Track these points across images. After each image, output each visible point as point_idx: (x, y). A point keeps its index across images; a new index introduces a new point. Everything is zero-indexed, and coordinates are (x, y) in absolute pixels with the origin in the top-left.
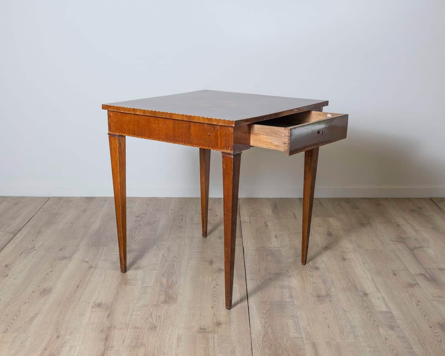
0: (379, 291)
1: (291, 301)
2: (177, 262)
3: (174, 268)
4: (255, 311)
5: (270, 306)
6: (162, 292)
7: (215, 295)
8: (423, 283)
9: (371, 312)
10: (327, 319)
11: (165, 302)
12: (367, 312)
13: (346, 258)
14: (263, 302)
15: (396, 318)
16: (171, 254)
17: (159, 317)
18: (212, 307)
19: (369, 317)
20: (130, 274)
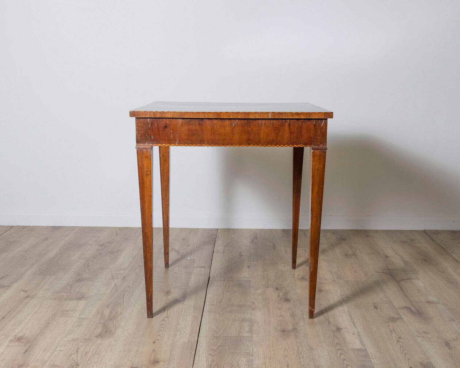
0: (354, 325)
1: (249, 335)
2: (129, 292)
3: (123, 298)
4: (204, 348)
5: (223, 342)
6: (100, 325)
7: (162, 329)
8: (407, 317)
9: (342, 350)
10: (288, 358)
11: (100, 336)
12: (338, 350)
13: (323, 289)
14: (216, 337)
15: (371, 357)
16: (125, 283)
17: (86, 353)
18: (154, 343)
19: (338, 355)
20: (71, 304)
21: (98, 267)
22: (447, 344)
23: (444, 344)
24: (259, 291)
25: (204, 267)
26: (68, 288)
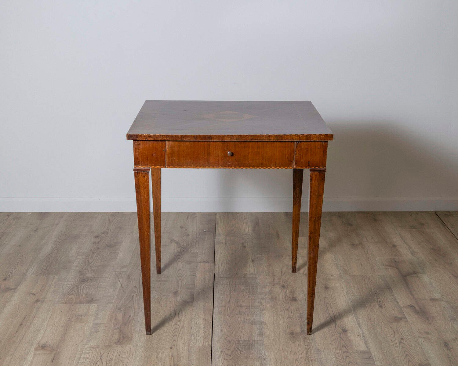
0: (360, 326)
1: (260, 339)
2: (137, 293)
3: (133, 300)
4: (219, 352)
5: (236, 346)
6: (117, 331)
7: (176, 333)
8: (410, 316)
9: (347, 352)
10: (298, 361)
11: (119, 342)
12: (344, 353)
13: (329, 286)
14: (229, 342)
15: (374, 359)
16: (131, 283)
17: (110, 360)
18: (171, 348)
19: (344, 358)
20: (82, 308)
21: (99, 264)
22: (446, 345)
23: (443, 345)
24: (266, 290)
25: (207, 262)
26: (75, 289)
